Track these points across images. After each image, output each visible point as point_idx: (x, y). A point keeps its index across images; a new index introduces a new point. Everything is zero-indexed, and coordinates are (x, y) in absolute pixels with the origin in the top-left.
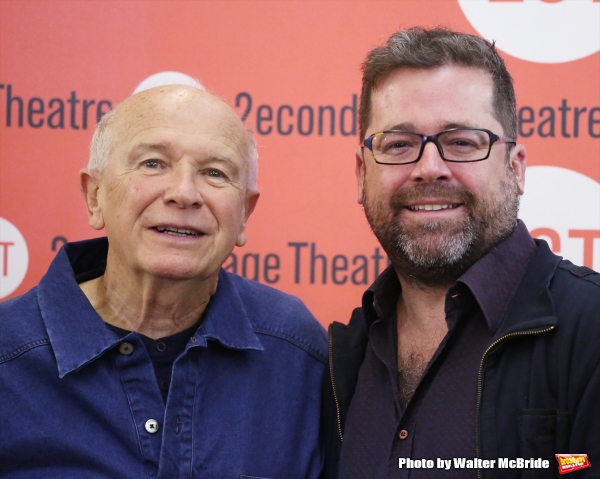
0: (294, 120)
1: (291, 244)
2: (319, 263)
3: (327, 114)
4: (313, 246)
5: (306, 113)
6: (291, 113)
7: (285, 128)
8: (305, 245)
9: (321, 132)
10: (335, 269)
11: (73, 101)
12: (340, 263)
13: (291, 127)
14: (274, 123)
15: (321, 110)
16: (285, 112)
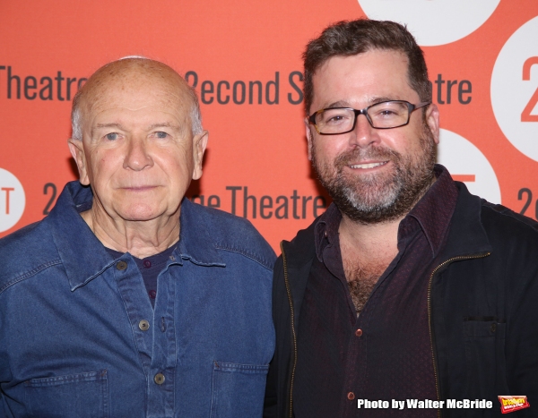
0: (230, 92)
1: (228, 188)
2: (250, 202)
3: (256, 87)
4: (246, 189)
5: (239, 87)
6: (228, 88)
7: (223, 99)
8: (239, 188)
9: (251, 102)
10: (262, 207)
11: (59, 78)
12: (266, 202)
13: (228, 98)
14: (215, 95)
15: (251, 84)
16: (223, 86)
